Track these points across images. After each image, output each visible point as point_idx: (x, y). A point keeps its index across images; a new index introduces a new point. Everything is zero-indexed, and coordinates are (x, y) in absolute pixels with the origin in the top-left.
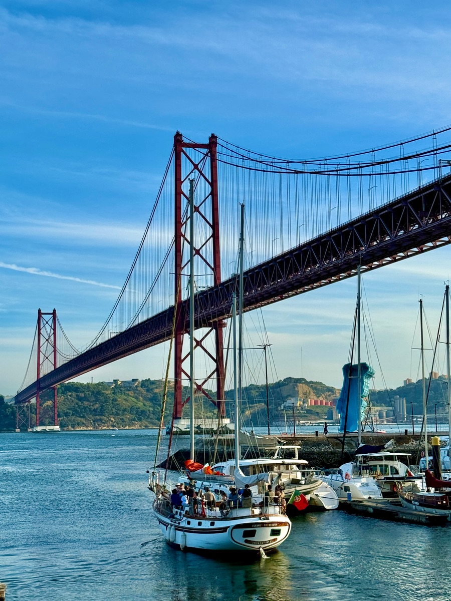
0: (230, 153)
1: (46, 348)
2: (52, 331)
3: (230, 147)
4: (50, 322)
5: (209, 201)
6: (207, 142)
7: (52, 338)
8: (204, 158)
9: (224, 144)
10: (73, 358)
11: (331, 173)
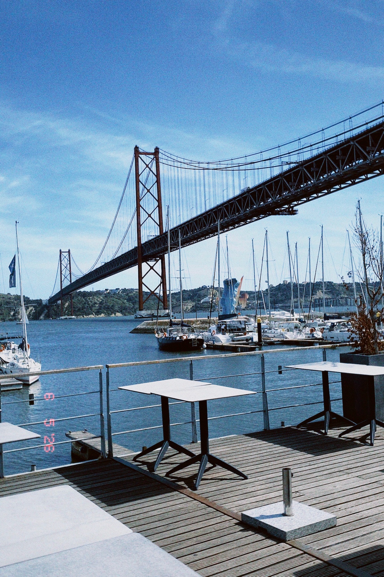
0: (166, 158)
1: (65, 272)
2: (68, 262)
3: (166, 154)
4: (67, 257)
5: (155, 186)
6: (153, 151)
7: (68, 266)
8: (152, 161)
9: (163, 152)
10: (80, 277)
11: (224, 169)
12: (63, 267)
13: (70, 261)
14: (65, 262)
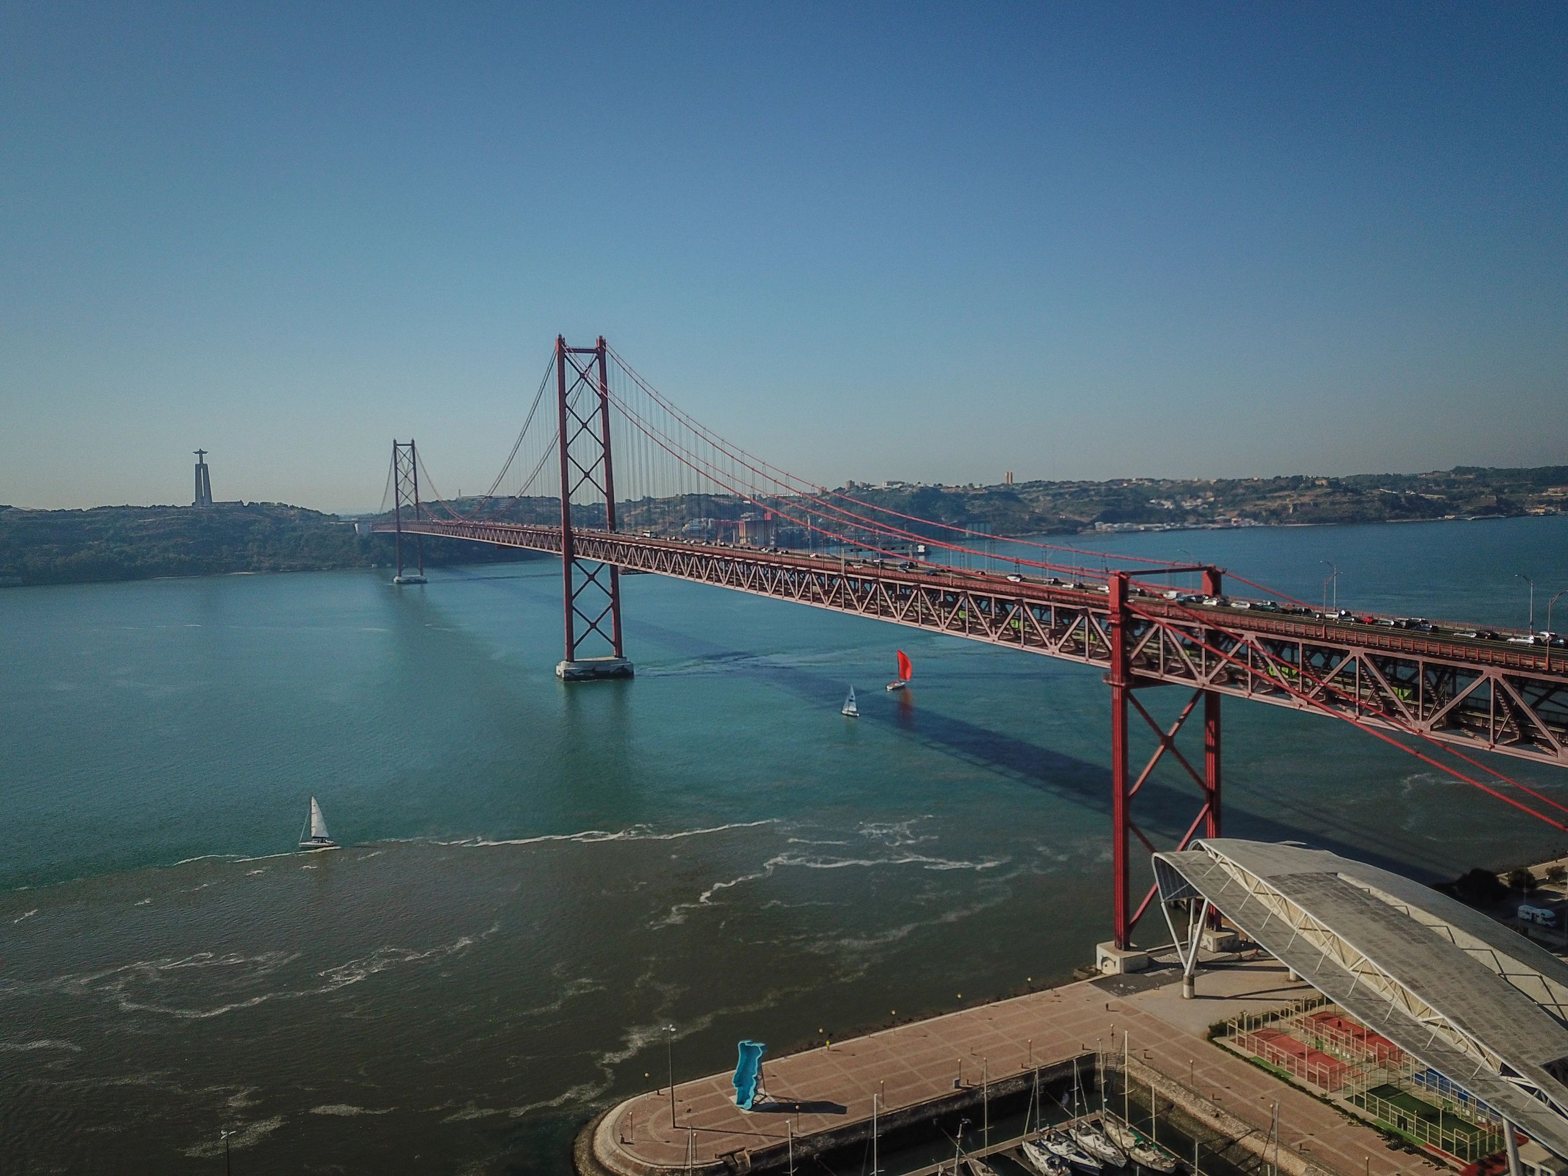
1: (406, 486)
2: (412, 467)
4: (409, 456)
5: (599, 416)
6: (594, 346)
7: (412, 473)
8: (591, 366)
12: (400, 476)
13: (414, 464)
14: (405, 464)
